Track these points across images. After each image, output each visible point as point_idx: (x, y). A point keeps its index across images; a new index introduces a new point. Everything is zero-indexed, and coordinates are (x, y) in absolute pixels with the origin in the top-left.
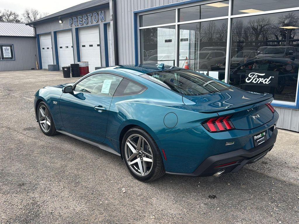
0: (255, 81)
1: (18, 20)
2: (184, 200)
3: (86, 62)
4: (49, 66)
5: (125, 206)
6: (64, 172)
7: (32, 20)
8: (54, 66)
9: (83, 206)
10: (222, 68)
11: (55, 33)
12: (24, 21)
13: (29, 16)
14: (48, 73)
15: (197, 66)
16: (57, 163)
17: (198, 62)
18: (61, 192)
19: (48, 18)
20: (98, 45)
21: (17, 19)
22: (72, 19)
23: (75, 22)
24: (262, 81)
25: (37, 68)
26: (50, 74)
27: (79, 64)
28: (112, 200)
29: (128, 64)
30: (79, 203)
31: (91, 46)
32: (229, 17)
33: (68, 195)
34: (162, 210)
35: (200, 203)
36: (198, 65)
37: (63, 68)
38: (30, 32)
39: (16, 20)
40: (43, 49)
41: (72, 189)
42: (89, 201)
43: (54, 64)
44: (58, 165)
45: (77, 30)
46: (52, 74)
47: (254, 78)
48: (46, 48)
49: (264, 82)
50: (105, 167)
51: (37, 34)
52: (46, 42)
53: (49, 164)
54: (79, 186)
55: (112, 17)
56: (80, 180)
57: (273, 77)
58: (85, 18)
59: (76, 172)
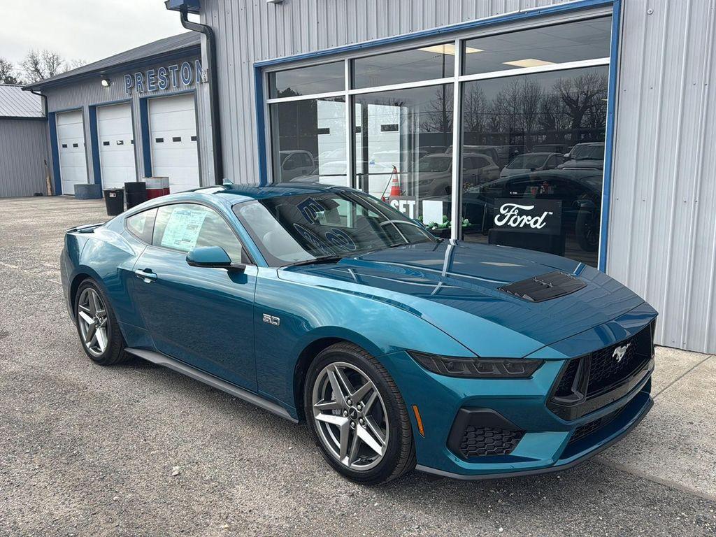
0: (515, 221)
1: (11, 78)
2: (307, 488)
3: (162, 178)
4: (77, 186)
5: (168, 504)
6: (49, 432)
7: (45, 77)
8: (88, 187)
9: (75, 505)
10: (473, 192)
11: (93, 110)
12: (27, 79)
13: (38, 67)
14: (74, 204)
15: (414, 189)
16: (39, 412)
17: (417, 180)
18: (31, 477)
19: (82, 72)
20: (193, 139)
21: (7, 75)
22: (133, 77)
23: (138, 83)
24: (528, 223)
25: (49, 191)
26: (76, 206)
27: (144, 183)
28: (142, 493)
29: (244, 182)
30: (66, 500)
31: (177, 139)
32: (457, 79)
33: (45, 483)
34: (250, 511)
35: (340, 493)
36: (417, 187)
37: (108, 192)
38: (33, 106)
39: (7, 78)
40: (65, 146)
41: (58, 469)
42: (91, 494)
43: (89, 182)
44: (39, 418)
45: (144, 103)
46: (81, 206)
47: (512, 216)
48: (70, 146)
49: (532, 223)
50: (147, 420)
51: (49, 111)
52: (71, 130)
53: (19, 415)
54: (77, 463)
55: (206, 75)
56: (81, 449)
57: (552, 213)
58: (162, 74)
59: (77, 432)
